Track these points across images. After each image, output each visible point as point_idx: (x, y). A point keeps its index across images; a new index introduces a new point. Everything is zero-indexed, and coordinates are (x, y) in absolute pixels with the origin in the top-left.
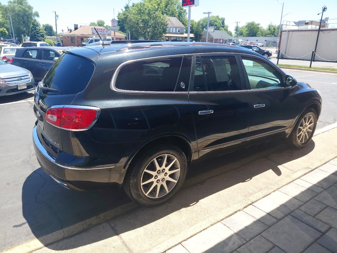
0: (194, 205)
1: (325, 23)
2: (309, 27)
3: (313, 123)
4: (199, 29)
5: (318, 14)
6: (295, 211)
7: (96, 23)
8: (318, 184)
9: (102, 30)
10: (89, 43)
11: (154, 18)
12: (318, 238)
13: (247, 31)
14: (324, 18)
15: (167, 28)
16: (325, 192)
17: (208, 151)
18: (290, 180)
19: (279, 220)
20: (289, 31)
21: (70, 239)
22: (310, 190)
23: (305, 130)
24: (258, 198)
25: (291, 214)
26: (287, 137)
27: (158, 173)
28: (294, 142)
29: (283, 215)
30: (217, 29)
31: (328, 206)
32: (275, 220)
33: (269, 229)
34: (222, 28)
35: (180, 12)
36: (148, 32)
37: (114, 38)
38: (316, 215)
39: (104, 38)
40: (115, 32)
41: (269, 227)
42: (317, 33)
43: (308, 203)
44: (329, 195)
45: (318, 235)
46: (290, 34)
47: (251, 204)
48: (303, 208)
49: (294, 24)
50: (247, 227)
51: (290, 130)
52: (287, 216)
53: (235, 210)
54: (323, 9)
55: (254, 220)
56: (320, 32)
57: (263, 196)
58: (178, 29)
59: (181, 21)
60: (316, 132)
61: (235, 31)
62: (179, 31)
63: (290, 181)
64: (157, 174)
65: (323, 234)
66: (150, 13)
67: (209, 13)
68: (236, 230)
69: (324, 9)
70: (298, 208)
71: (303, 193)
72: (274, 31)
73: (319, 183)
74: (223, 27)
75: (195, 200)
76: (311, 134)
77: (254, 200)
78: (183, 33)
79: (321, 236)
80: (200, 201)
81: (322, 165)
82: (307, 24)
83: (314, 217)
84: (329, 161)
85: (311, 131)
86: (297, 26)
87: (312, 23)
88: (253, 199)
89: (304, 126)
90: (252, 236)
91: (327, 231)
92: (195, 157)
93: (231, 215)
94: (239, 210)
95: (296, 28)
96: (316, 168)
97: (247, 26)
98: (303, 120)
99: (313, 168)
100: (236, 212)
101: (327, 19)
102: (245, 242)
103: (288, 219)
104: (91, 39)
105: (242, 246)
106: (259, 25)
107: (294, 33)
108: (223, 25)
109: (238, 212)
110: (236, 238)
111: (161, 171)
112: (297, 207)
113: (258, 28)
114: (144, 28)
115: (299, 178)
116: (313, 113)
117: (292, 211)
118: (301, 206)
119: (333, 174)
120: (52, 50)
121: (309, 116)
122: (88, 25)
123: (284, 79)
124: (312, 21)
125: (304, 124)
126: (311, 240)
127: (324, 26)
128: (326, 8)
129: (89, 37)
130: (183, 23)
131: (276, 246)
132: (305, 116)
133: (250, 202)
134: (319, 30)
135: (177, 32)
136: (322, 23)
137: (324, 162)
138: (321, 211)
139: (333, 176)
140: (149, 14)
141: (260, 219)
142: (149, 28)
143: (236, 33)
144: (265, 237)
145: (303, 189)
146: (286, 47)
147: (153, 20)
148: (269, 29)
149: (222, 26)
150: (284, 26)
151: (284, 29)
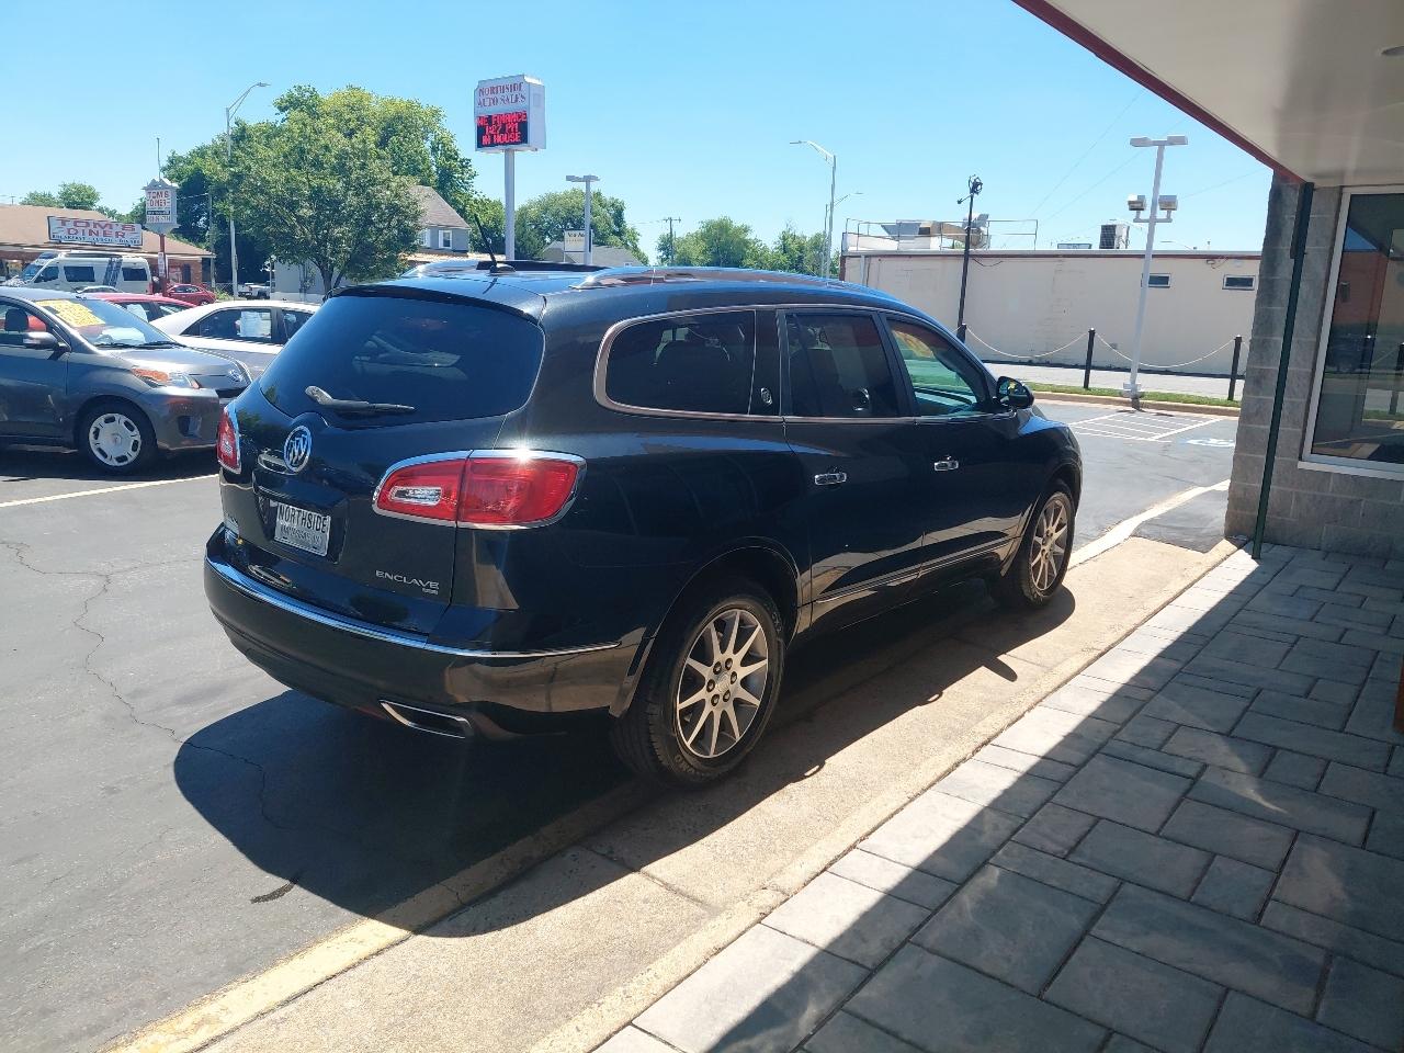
0: (815, 773)
1: (979, 231)
2: (935, 244)
3: (1066, 527)
4: (529, 239)
5: (959, 202)
6: (1109, 744)
7: (55, 194)
8: (1134, 682)
9: (99, 228)
10: (38, 281)
11: (360, 189)
12: (1188, 791)
13: (704, 252)
14: (975, 215)
15: (419, 228)
16: (1161, 700)
17: (834, 602)
18: (1057, 680)
19: (1079, 767)
20: (868, 256)
21: (488, 903)
22: (1121, 696)
23: (1047, 548)
24: (998, 727)
25: (1102, 751)
26: (1003, 573)
27: (715, 671)
28: (1024, 586)
29: (1084, 756)
30: (600, 240)
31: (1180, 725)
32: (1072, 769)
33: (1066, 788)
34: (614, 239)
35: (444, 170)
36: (337, 241)
37: (161, 262)
38: (1161, 747)
39: (110, 263)
40: (162, 237)
41: (1064, 784)
42: (961, 263)
43: (1130, 724)
44: (1172, 703)
45: (1186, 784)
46: (872, 266)
47: (985, 744)
48: (1123, 735)
49: (885, 234)
50: (1006, 792)
51: (1015, 544)
52: (1093, 756)
53: (955, 760)
54: (971, 185)
55: (1019, 775)
56: (971, 263)
57: (1009, 721)
58: (441, 233)
59: (454, 203)
60: (1074, 558)
61: (661, 254)
62: (447, 243)
63: (1058, 683)
64: (713, 676)
65: (1195, 780)
66: (344, 164)
67: (588, 179)
68: (984, 801)
69: (975, 188)
70: (1112, 737)
71: (1105, 705)
72: (800, 258)
73: (1133, 679)
74: (619, 234)
75: (811, 761)
76: (1062, 563)
77: (991, 732)
78: (466, 252)
79: (1192, 785)
80: (827, 761)
81: (1121, 640)
82: (925, 232)
83: (1159, 750)
84: (1133, 630)
85: (1062, 551)
86: (894, 238)
87: (940, 229)
88: (984, 729)
89: (1045, 536)
90: (1031, 807)
91: (1200, 774)
92: (804, 622)
93: (949, 772)
94: (964, 760)
95: (891, 246)
96: (1110, 648)
97: (703, 237)
98: (1042, 514)
99: (1103, 647)
100: (957, 765)
101: (984, 218)
102: (1022, 821)
103: (1099, 763)
104: (47, 263)
105: (1018, 829)
106: (746, 230)
107: (886, 262)
108: (619, 226)
109: (962, 765)
110: (991, 815)
111: (723, 664)
112: (1110, 734)
113: (746, 243)
114: (317, 223)
115: (1078, 673)
116: (1066, 497)
117: (1102, 746)
118: (1116, 732)
119: (1160, 655)
120: (7, 300)
121: (1056, 505)
122: (17, 201)
123: (992, 390)
124: (942, 223)
125: (1046, 530)
126: (1176, 795)
127: (978, 244)
128: (981, 184)
129: (35, 256)
130: (462, 212)
131: (1100, 818)
132: (1047, 506)
133: (981, 740)
134: (967, 256)
135: (441, 245)
136: (972, 232)
137: (1123, 631)
138: (1170, 737)
139: (1161, 660)
140: (341, 170)
141: (1030, 770)
142: (339, 223)
143: (663, 260)
144: (1064, 804)
145: (1104, 697)
147: (357, 195)
148: (785, 249)
149: (614, 233)
150: (852, 239)
151: (852, 249)
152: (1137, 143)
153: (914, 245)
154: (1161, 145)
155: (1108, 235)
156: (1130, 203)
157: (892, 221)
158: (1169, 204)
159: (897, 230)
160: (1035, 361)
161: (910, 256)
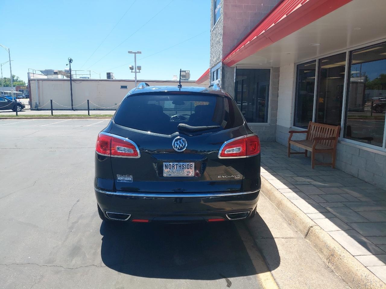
2: (60, 77)
5: (67, 65)
20: (38, 80)
42: (69, 82)
46: (39, 83)
54: (69, 60)
56: (73, 82)
69: (71, 61)
82: (56, 73)
86: (45, 75)
87: (60, 72)
95: (45, 77)
107: (44, 82)
134: (71, 80)
136: (69, 73)
146: (39, 97)
150: (31, 75)
151: (32, 78)
152: (130, 52)
153: (53, 77)
154: (135, 53)
155: (109, 75)
156: (130, 67)
157: (44, 69)
158: (139, 68)
159: (46, 72)
160: (96, 109)
161: (52, 80)
